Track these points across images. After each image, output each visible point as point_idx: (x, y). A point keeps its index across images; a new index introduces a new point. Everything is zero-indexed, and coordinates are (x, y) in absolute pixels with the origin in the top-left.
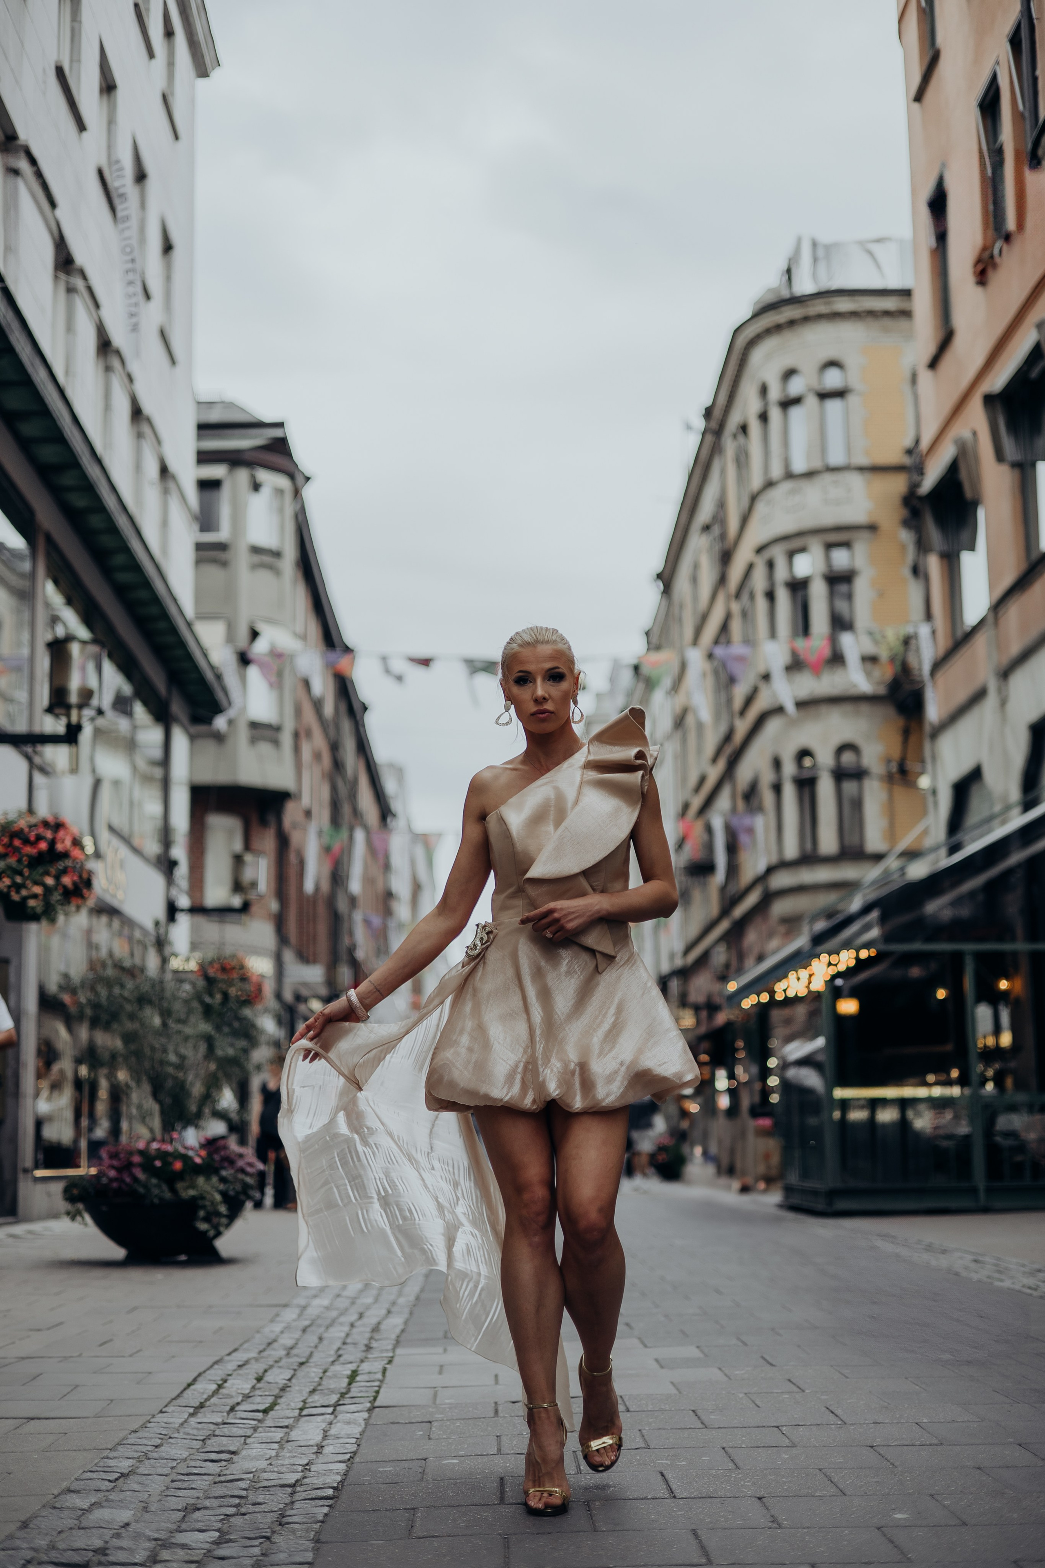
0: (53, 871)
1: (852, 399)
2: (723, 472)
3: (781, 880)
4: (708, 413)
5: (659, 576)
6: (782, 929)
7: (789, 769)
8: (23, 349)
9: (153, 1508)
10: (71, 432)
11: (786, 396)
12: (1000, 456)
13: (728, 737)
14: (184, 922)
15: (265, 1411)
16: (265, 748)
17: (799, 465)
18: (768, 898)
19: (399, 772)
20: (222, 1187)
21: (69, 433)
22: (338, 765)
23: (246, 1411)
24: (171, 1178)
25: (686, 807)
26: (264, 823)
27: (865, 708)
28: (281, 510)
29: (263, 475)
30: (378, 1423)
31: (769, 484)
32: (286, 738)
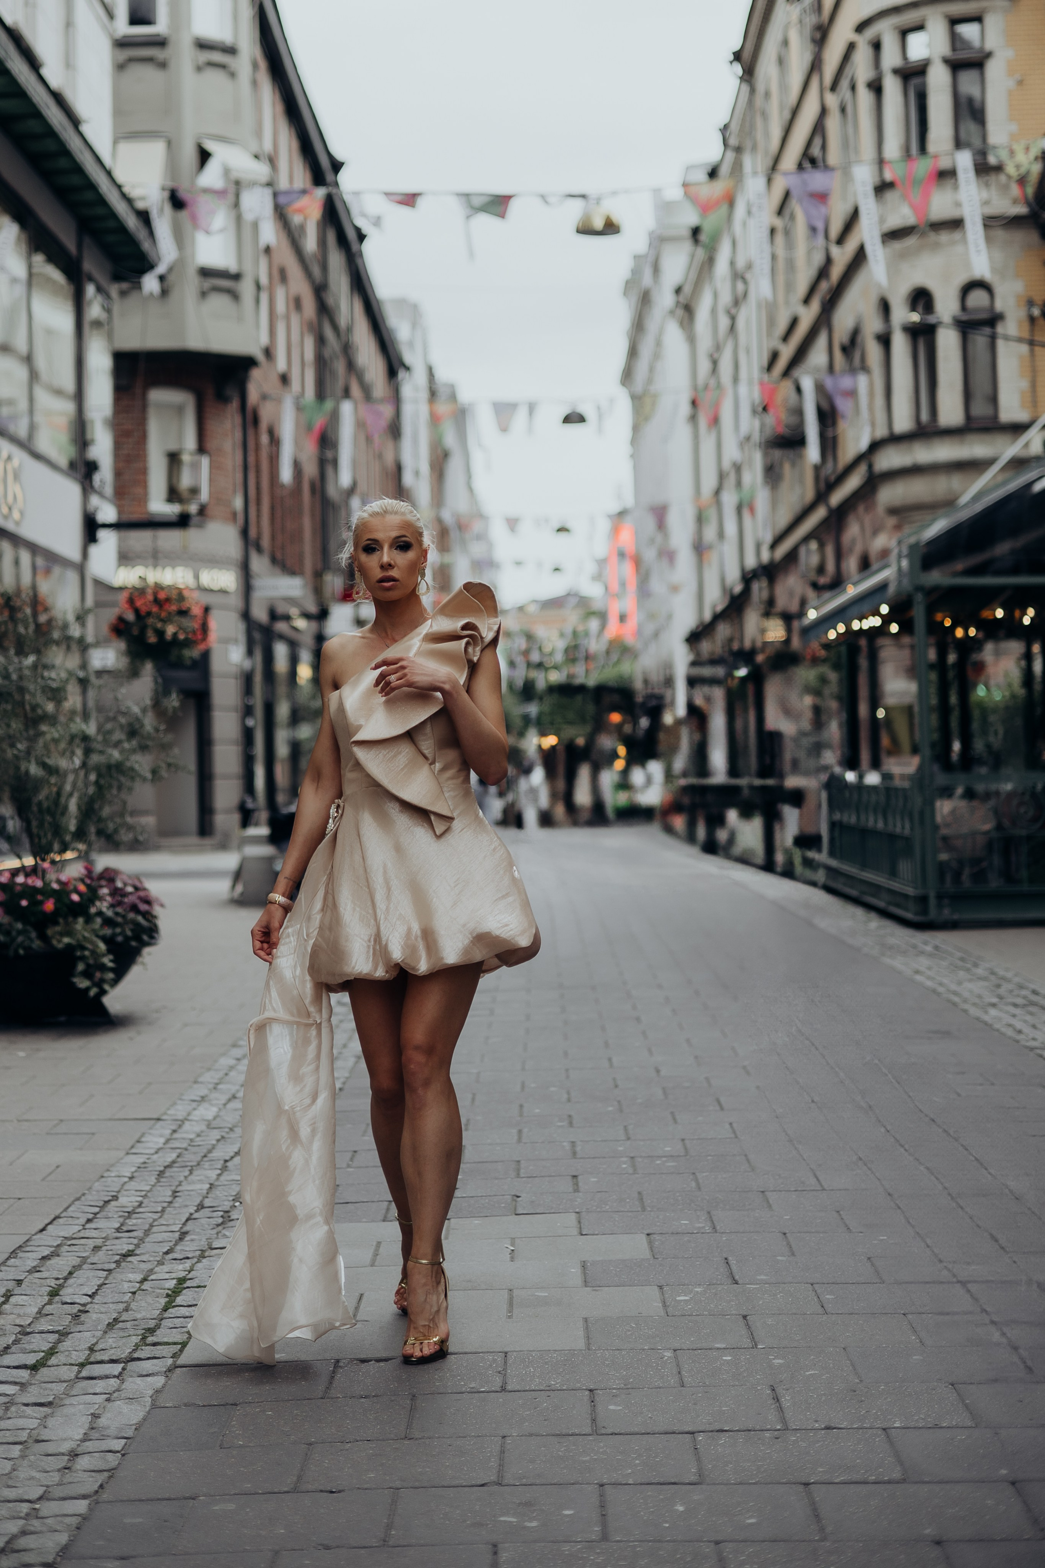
3: (889, 459)
5: (737, 56)
6: (891, 521)
7: (900, 315)
13: (823, 273)
15: (34, 1368)
16: (219, 302)
18: (873, 482)
19: (414, 311)
20: (108, 931)
22: (324, 309)
23: (8, 1367)
24: (40, 922)
25: (774, 356)
26: (222, 398)
30: (167, 1405)
32: (246, 288)
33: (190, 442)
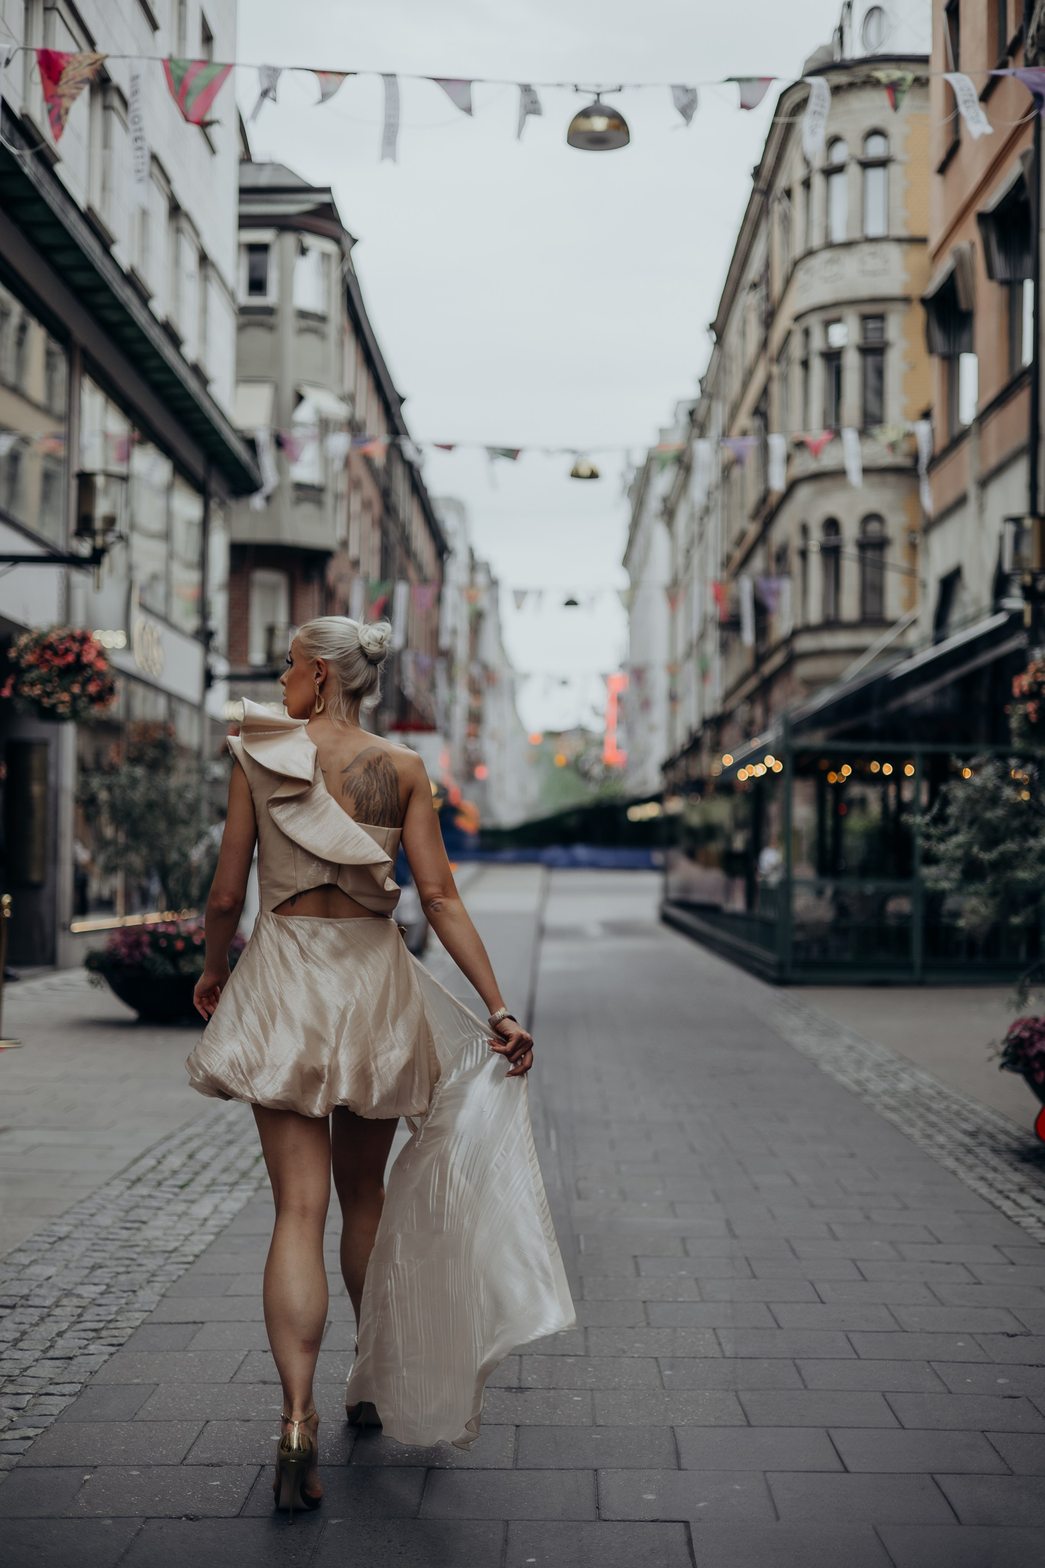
0: (80, 679)
1: (893, 168)
2: (769, 236)
3: (805, 644)
4: (757, 173)
5: (712, 326)
6: (802, 690)
7: (817, 537)
8: (54, 199)
9: (71, 1265)
10: (102, 263)
11: (831, 164)
12: (991, 273)
13: (764, 497)
14: (220, 689)
15: (183, 1187)
16: (308, 509)
17: (839, 235)
18: (792, 659)
19: (459, 507)
21: (100, 264)
22: (389, 508)
23: (168, 1186)
24: (174, 956)
25: (729, 558)
26: (307, 579)
27: (891, 479)
28: (327, 275)
29: (311, 241)
31: (810, 253)
32: (329, 499)
33: (282, 618)
